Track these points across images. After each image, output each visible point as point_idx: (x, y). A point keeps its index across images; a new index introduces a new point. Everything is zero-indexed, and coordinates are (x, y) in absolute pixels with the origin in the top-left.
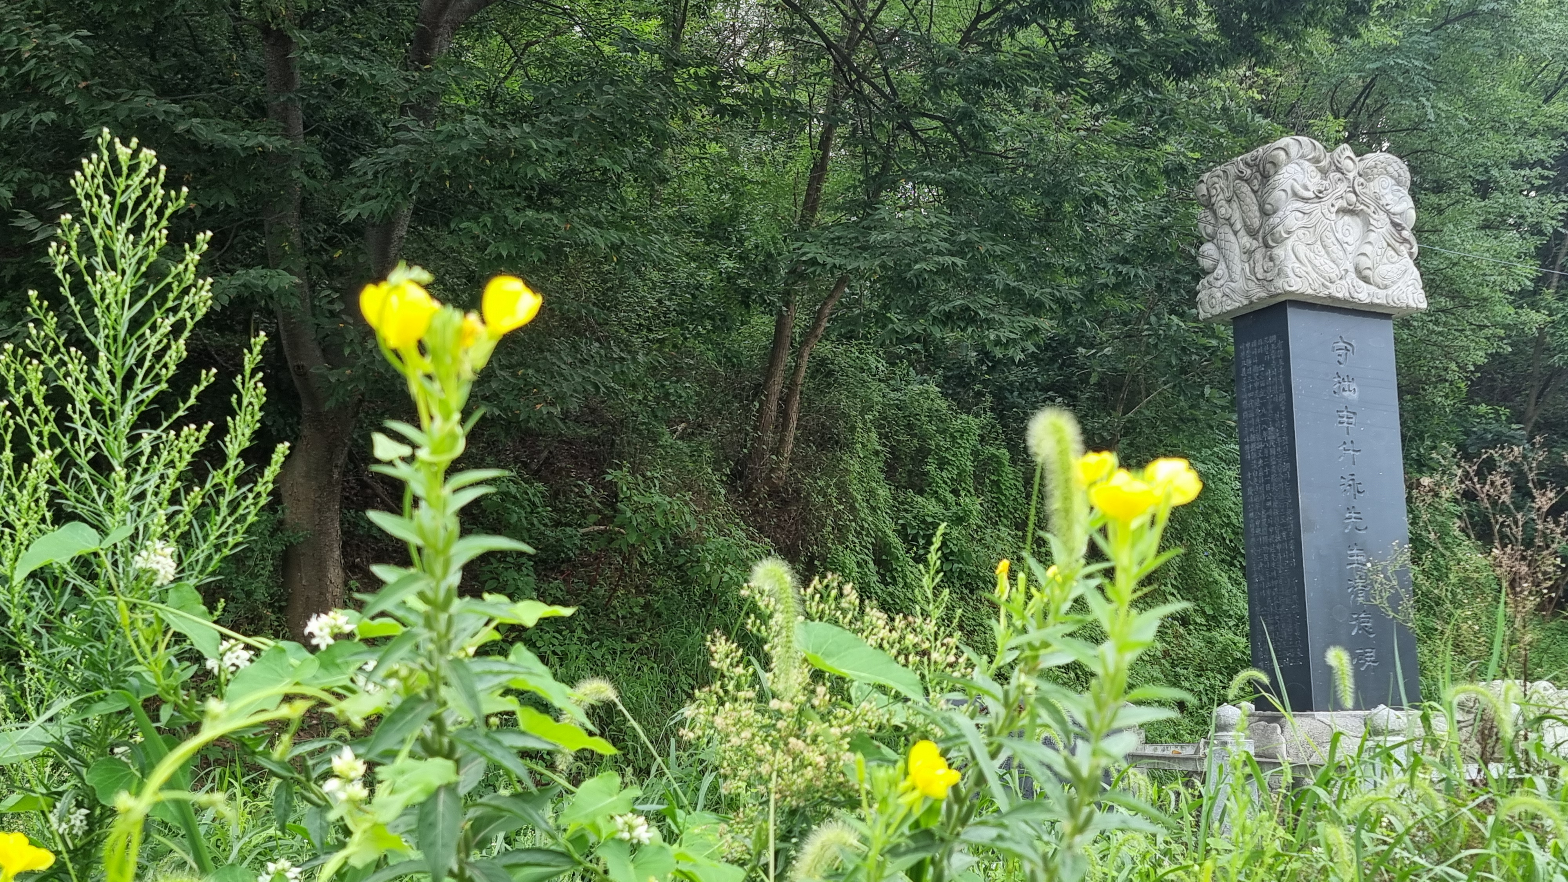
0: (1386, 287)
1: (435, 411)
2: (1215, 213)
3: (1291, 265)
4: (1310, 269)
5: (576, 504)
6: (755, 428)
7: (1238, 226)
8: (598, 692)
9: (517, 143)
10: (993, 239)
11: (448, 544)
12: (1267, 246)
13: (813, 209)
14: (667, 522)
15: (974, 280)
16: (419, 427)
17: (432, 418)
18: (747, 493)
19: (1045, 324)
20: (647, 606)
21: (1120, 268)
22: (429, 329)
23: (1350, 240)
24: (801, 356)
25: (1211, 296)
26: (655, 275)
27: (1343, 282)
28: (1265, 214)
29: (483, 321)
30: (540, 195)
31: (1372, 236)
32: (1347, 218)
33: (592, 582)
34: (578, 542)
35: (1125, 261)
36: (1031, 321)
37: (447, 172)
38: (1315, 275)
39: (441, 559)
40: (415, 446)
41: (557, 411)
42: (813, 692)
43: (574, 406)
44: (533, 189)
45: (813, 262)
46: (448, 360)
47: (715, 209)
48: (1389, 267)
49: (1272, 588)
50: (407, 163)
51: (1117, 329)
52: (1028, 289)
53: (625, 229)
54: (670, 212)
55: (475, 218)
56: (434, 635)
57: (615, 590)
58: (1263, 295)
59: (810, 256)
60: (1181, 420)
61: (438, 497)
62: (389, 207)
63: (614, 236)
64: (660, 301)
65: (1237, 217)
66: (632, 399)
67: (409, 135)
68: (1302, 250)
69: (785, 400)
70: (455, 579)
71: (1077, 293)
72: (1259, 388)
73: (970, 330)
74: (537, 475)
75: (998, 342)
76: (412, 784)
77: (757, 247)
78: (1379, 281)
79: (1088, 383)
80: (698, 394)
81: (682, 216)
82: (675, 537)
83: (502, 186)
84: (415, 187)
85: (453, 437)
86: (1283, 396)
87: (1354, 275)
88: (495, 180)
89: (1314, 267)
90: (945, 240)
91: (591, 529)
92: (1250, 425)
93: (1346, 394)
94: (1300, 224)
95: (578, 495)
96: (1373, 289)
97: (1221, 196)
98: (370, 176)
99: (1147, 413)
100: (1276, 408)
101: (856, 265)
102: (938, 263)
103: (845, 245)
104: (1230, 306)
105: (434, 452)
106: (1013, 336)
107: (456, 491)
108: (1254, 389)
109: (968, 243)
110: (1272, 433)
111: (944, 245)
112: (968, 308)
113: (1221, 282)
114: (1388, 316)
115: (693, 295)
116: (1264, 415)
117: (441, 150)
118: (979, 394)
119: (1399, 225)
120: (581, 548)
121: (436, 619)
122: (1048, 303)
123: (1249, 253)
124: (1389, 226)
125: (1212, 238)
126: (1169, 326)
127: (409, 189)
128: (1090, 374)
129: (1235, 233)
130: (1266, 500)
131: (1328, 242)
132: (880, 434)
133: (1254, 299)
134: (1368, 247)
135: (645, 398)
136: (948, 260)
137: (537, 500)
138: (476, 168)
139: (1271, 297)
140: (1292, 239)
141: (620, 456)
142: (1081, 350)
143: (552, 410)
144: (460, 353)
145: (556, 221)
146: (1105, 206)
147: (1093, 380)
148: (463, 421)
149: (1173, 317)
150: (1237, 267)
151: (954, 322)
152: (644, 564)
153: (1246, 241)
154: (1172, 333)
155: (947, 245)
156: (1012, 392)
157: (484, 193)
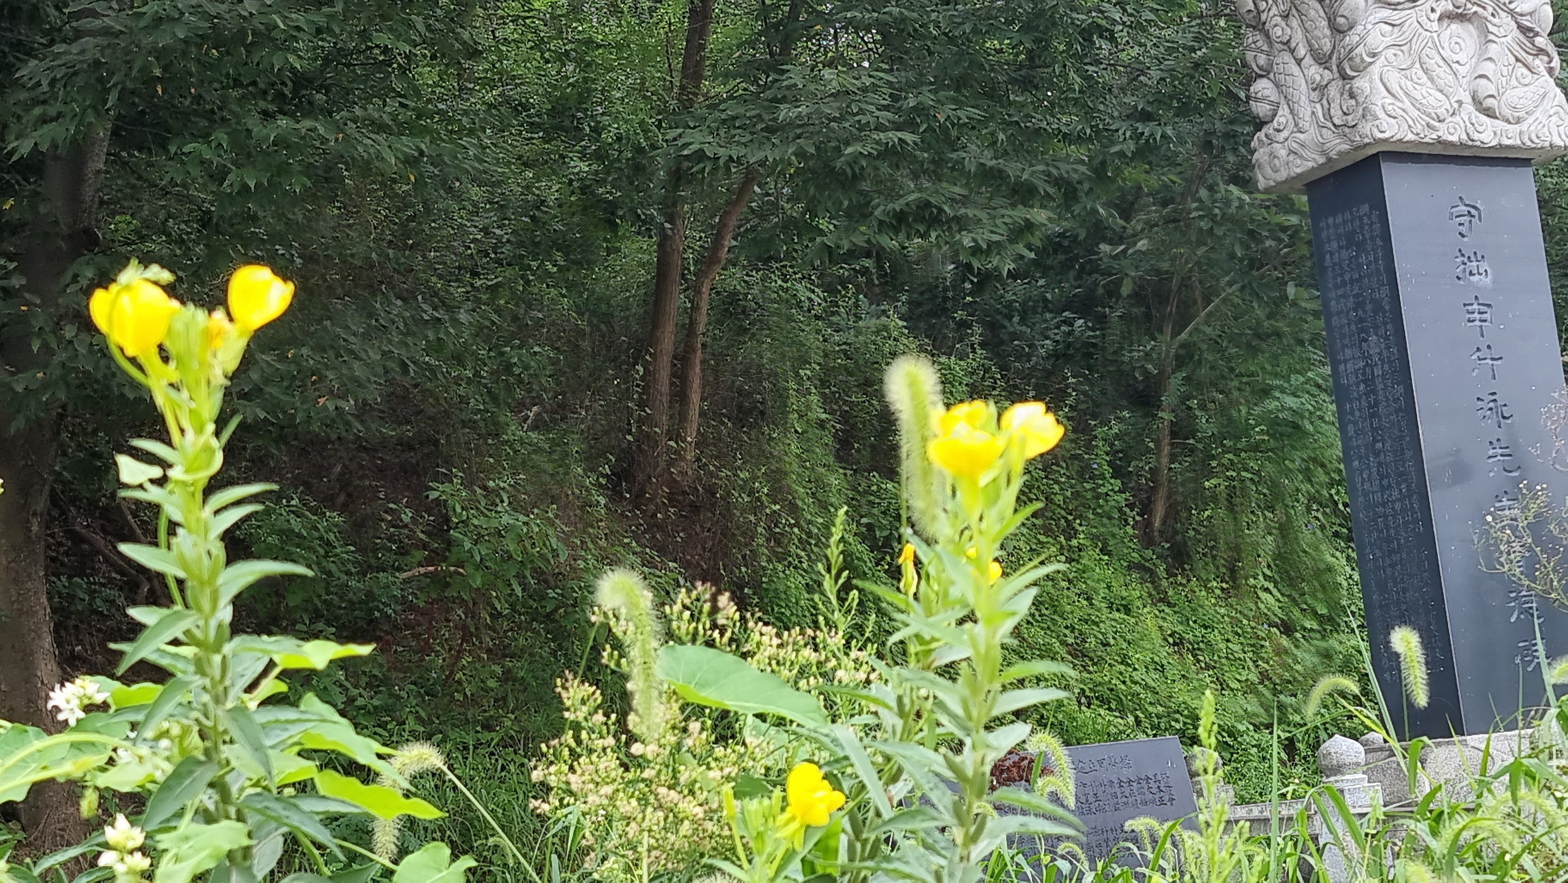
0: (1518, 121)
1: (186, 424)
2: (1267, 35)
3: (1380, 100)
4: (1407, 104)
5: (391, 539)
6: (642, 405)
7: (1302, 51)
8: (420, 759)
9: (256, 22)
10: (954, 101)
11: (214, 574)
12: (1344, 77)
13: (697, 77)
14: (525, 551)
15: (933, 161)
16: (169, 443)
17: (182, 431)
18: (638, 501)
19: (1040, 215)
20: (507, 677)
21: (1140, 127)
22: (169, 331)
23: (1462, 57)
24: (698, 292)
25: (1273, 156)
26: (476, 192)
27: (1457, 118)
28: (1338, 31)
29: (231, 319)
30: (295, 91)
31: (1493, 50)
32: (1455, 27)
33: (426, 649)
34: (397, 593)
35: (1146, 117)
36: (1020, 213)
37: (157, 72)
38: (1416, 113)
39: (208, 591)
40: (165, 465)
41: (348, 405)
42: (685, 730)
43: (374, 395)
44: (283, 83)
45: (700, 156)
46: (195, 366)
47: (555, 87)
48: (1520, 91)
49: (1393, 566)
50: (97, 63)
51: (1154, 212)
52: (1014, 169)
53: (426, 130)
54: (489, 97)
55: (205, 136)
56: (207, 682)
57: (458, 658)
58: (1345, 147)
59: (695, 147)
60: (1258, 336)
61: (198, 520)
62: (78, 130)
63: (407, 145)
64: (485, 230)
65: (1298, 37)
66: (459, 378)
67: (97, 23)
68: (1394, 79)
69: (682, 359)
70: (226, 614)
71: (1083, 169)
72: (1352, 281)
73: (934, 235)
74: (329, 501)
75: (976, 250)
76: (198, 851)
77: (619, 139)
78: (1507, 112)
79: (1119, 296)
80: (554, 362)
81: (508, 101)
82: (538, 573)
83: (237, 83)
84: (112, 99)
85: (208, 450)
86: (1385, 291)
87: (1471, 108)
88: (228, 75)
89: (1414, 101)
90: (886, 108)
91: (415, 572)
92: (1343, 336)
93: (1473, 279)
94: (1388, 41)
95: (392, 524)
96: (1500, 124)
97: (1274, 11)
98: (45, 87)
99: (1208, 330)
100: (1378, 308)
101: (760, 155)
102: (878, 142)
103: (742, 127)
104: (1300, 167)
105: (187, 471)
106: (995, 238)
107: (217, 512)
108: (1344, 284)
109: (920, 109)
110: (1374, 344)
111: (885, 116)
112: (928, 204)
113: (1285, 134)
114: (1525, 162)
115: (533, 218)
116: (1362, 320)
117: (147, 41)
118: (964, 325)
119: (1530, 30)
120: (404, 601)
121: (209, 662)
122: (1043, 187)
123: (1321, 89)
124: (1516, 33)
125: (1266, 72)
126: (1227, 202)
127: (105, 102)
128: (1121, 280)
129: (1299, 62)
130: (1375, 441)
131: (1431, 63)
132: (823, 395)
133: (1333, 154)
134: (1489, 64)
135: (477, 374)
136: (894, 136)
137: (332, 537)
138: (198, 61)
139: (1356, 149)
140: (1378, 64)
141: (449, 463)
142: (1104, 247)
143: (341, 403)
144: (209, 357)
145: (322, 131)
146: (1112, 39)
147: (1126, 290)
148: (217, 434)
149: (1232, 187)
150: (1305, 111)
151: (909, 225)
152: (496, 615)
153: (1315, 71)
154: (1232, 210)
155: (889, 115)
156: (1010, 318)
157: (212, 97)
